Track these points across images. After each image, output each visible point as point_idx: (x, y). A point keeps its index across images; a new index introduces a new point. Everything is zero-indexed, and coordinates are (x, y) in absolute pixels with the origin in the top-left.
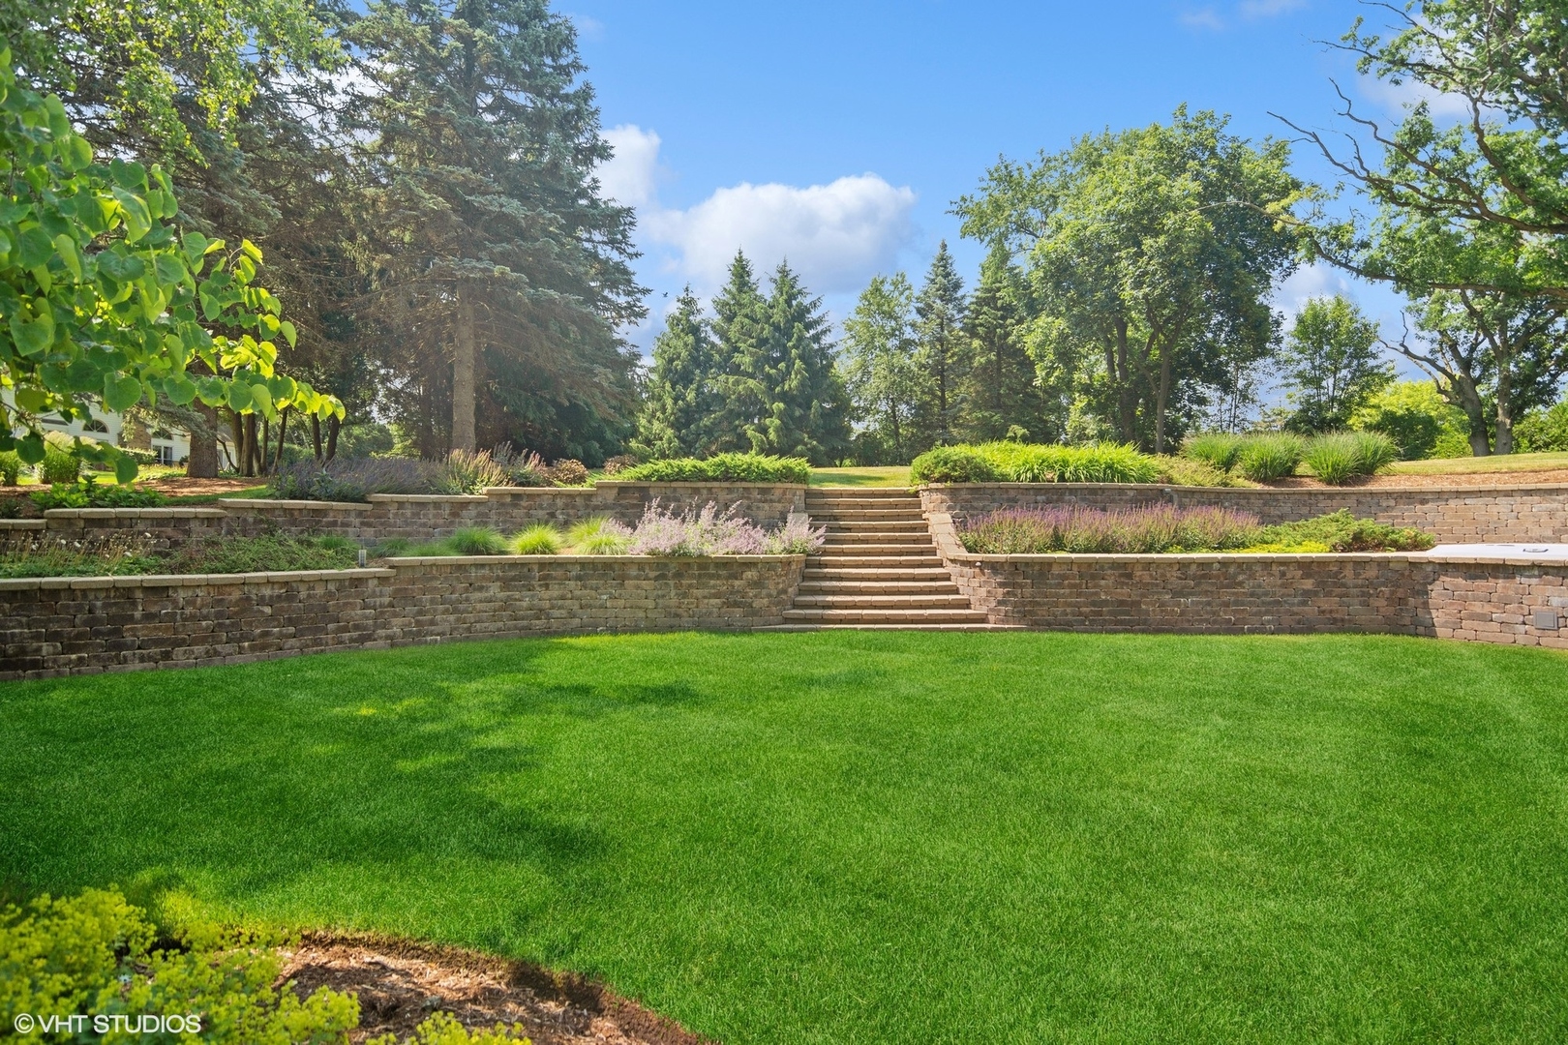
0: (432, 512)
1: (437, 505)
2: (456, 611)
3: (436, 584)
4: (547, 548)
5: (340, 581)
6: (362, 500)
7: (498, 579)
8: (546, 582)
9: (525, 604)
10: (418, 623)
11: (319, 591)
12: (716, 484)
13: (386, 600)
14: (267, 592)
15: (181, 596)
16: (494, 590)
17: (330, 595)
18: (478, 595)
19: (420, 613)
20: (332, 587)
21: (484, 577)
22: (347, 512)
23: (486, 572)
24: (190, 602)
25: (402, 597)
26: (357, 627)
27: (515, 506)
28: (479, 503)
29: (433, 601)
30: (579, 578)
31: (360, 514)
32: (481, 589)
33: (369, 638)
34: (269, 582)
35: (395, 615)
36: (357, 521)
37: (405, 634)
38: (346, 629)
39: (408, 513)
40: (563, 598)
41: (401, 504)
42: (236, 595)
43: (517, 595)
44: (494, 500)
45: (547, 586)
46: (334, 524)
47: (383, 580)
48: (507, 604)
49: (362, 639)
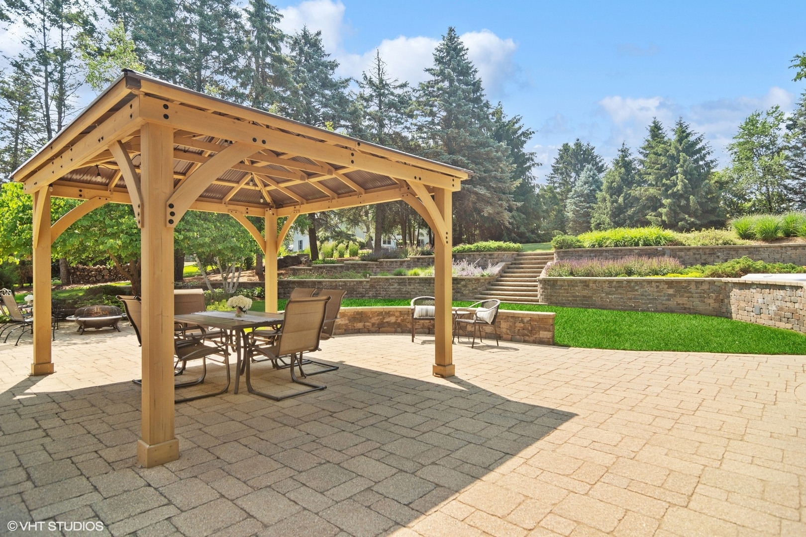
0: (395, 264)
1: (396, 262)
2: (386, 291)
3: (381, 283)
4: (415, 274)
5: (357, 282)
6: (376, 261)
7: (397, 282)
8: (410, 284)
9: (404, 290)
10: (376, 294)
11: (352, 284)
12: (475, 253)
13: (368, 287)
14: (341, 284)
15: (324, 283)
16: (396, 286)
17: (354, 285)
18: (392, 287)
19: (377, 291)
20: (355, 283)
21: (393, 282)
22: (373, 264)
23: (394, 280)
24: (326, 285)
25: (372, 286)
26: (361, 293)
27: (418, 262)
28: (408, 261)
29: (380, 288)
30: (419, 283)
31: (376, 265)
32: (392, 285)
33: (364, 296)
34: (341, 281)
35: (370, 291)
36: (375, 267)
37: (373, 296)
38: (358, 294)
39: (388, 264)
40: (414, 289)
41: (387, 262)
42: (334, 284)
43: (402, 287)
44: (412, 260)
45: (410, 285)
46: (370, 267)
47: (367, 282)
48: (400, 290)
49: (362, 297)
